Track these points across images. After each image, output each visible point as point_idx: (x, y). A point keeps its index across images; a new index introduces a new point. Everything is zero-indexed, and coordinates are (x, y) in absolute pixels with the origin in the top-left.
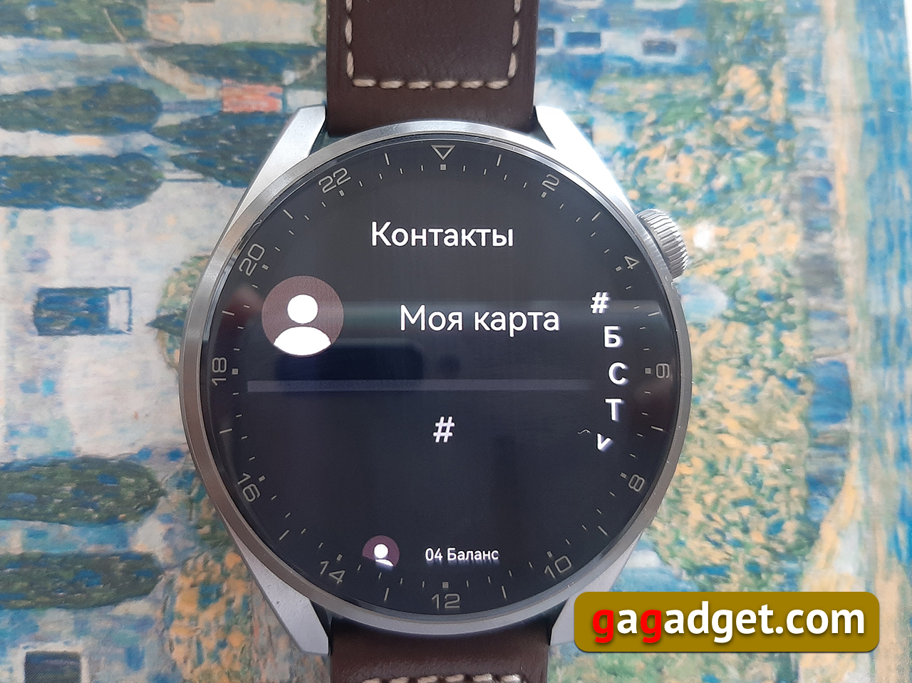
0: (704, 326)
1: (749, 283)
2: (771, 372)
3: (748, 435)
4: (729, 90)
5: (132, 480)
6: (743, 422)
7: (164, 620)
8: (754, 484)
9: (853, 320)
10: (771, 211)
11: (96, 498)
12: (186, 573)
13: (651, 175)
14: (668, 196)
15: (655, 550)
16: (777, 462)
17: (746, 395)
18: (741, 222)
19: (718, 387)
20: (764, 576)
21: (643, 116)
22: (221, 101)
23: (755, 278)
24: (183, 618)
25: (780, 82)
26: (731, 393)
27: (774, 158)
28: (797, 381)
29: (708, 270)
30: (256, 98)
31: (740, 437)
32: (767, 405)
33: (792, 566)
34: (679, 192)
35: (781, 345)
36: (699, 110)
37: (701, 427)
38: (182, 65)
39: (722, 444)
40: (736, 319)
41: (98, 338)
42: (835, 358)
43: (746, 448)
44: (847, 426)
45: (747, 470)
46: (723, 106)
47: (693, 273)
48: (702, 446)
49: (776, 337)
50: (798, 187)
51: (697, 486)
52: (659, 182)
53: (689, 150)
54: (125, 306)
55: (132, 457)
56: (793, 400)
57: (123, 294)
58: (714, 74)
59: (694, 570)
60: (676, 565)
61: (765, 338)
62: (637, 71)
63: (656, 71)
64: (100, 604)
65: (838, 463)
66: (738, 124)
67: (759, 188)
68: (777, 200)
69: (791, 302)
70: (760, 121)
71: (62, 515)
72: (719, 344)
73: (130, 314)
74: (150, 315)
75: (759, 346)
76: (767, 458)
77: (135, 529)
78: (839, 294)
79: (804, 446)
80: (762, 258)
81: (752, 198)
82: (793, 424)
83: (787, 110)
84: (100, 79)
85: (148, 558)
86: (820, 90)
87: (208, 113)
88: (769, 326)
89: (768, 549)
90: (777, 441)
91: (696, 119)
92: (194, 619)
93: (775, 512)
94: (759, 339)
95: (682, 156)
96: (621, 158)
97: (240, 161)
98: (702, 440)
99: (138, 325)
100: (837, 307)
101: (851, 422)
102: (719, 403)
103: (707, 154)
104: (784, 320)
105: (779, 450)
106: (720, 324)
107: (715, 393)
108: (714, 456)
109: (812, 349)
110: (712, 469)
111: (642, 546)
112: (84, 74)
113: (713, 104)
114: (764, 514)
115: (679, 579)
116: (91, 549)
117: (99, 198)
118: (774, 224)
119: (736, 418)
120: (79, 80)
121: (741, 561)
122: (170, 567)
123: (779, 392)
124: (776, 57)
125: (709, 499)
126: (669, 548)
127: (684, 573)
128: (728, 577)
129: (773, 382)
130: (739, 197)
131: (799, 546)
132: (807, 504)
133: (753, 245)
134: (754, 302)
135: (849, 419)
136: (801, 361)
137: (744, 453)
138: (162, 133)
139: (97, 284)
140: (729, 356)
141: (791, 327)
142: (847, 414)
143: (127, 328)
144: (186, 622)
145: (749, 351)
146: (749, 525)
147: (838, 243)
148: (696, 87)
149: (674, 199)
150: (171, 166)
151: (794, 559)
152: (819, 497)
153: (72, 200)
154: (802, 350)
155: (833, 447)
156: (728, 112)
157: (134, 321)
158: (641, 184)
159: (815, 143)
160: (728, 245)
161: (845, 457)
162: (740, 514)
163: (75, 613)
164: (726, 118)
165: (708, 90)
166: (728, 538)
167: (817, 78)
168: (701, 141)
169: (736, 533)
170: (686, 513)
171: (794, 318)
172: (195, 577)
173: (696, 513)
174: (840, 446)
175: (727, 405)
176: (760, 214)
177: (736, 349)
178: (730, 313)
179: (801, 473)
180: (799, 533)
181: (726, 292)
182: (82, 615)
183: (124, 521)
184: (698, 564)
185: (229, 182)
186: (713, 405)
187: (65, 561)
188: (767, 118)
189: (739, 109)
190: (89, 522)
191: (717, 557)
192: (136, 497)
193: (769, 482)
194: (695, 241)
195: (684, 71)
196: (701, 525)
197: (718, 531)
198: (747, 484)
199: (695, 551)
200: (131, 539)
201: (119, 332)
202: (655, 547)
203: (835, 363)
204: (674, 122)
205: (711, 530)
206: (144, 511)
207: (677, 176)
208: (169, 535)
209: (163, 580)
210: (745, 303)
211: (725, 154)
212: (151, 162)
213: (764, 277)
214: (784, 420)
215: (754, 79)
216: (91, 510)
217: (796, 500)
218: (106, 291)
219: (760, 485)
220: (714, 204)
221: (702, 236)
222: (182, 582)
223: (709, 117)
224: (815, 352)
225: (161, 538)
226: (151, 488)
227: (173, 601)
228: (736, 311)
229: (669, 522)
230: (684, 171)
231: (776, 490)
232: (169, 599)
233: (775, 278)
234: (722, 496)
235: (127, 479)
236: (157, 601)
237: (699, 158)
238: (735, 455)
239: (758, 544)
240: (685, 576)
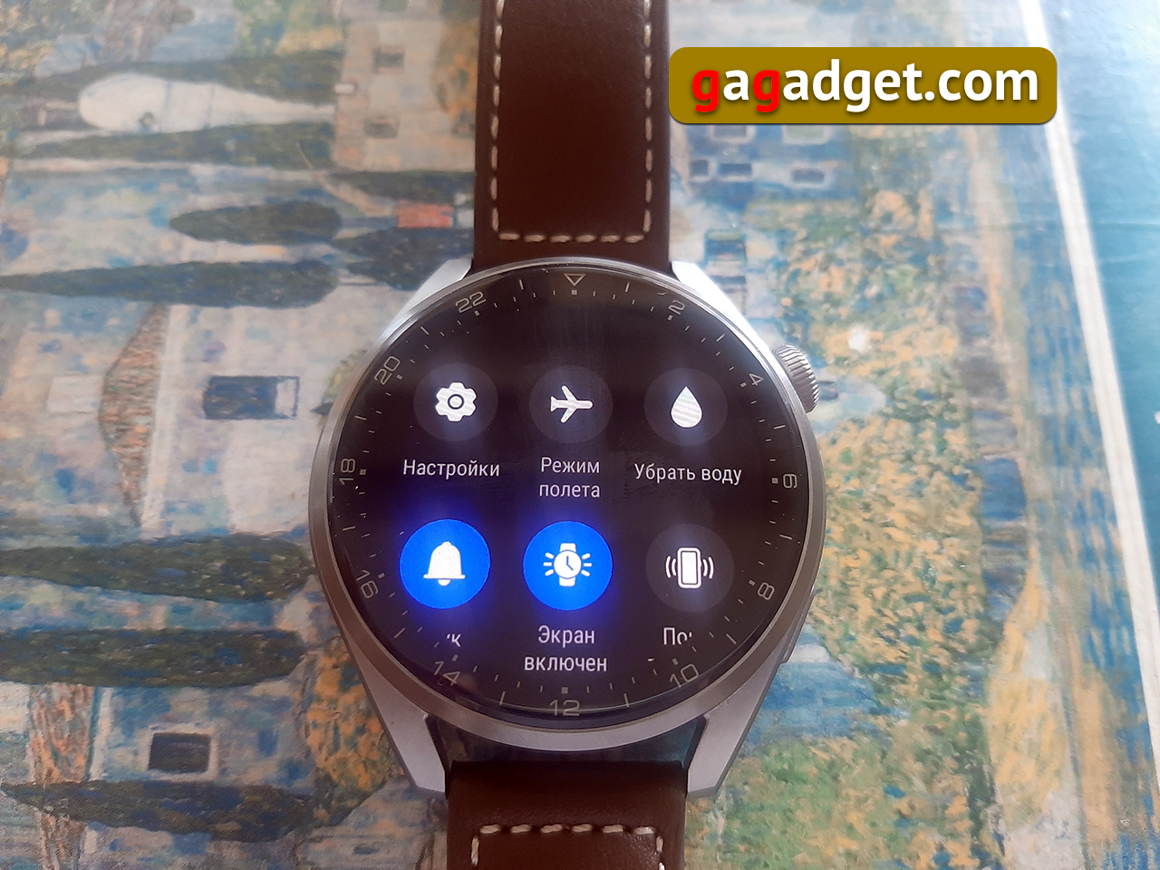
0: (863, 422)
1: (907, 383)
2: (936, 468)
3: (917, 530)
4: (877, 212)
5: (284, 558)
6: (909, 516)
7: (302, 702)
8: (927, 579)
9: (1019, 419)
10: (925, 318)
11: (245, 575)
12: (329, 654)
13: (803, 284)
14: (821, 303)
15: (823, 645)
16: (949, 558)
17: (912, 490)
18: (895, 326)
19: (881, 481)
20: (945, 677)
21: (794, 234)
22: (397, 219)
23: (913, 378)
24: (322, 701)
25: (926, 205)
26: (895, 487)
27: (924, 271)
28: (965, 477)
29: (865, 369)
30: (429, 216)
31: (907, 530)
32: (935, 501)
33: (976, 668)
34: (830, 299)
35: (945, 442)
36: (848, 228)
37: (865, 520)
38: (364, 189)
39: (889, 537)
40: (896, 417)
41: (263, 422)
42: (1004, 456)
43: (915, 542)
44: (1023, 524)
45: (918, 564)
46: (872, 225)
47: (849, 372)
48: (868, 539)
49: (939, 434)
50: (951, 295)
51: (865, 580)
52: (811, 291)
53: (841, 263)
54: (292, 394)
55: (285, 534)
56: (962, 496)
57: (291, 383)
58: (864, 198)
59: (868, 668)
60: (847, 661)
61: (927, 435)
62: (789, 196)
63: (805, 196)
64: (236, 685)
65: (1017, 561)
66: (887, 241)
67: (912, 297)
68: (931, 308)
69: (952, 401)
70: (907, 238)
71: (209, 591)
72: (880, 439)
73: (297, 400)
74: (315, 402)
75: (923, 442)
76: (938, 553)
77: (281, 607)
78: (1002, 394)
79: (978, 542)
80: (919, 360)
81: (906, 306)
82: (965, 520)
83: (936, 230)
84: (286, 200)
85: (291, 636)
86: (967, 212)
87: (385, 228)
88: (933, 424)
89: (947, 649)
90: (948, 536)
91: (846, 236)
92: (333, 702)
93: (952, 609)
94: (921, 435)
95: (834, 269)
96: (773, 270)
97: (412, 269)
98: (868, 533)
99: (304, 411)
100: (1002, 407)
101: (1028, 520)
102: (884, 497)
103: (858, 267)
104: (946, 418)
105: (951, 546)
106: (880, 420)
107: (879, 486)
108: (881, 549)
109: (978, 446)
110: (880, 561)
111: (810, 640)
112: (273, 194)
113: (862, 224)
114: (940, 610)
115: (851, 676)
116: (235, 626)
117: (277, 298)
118: (929, 329)
119: (903, 512)
120: (269, 200)
121: (918, 660)
122: (314, 647)
123: (946, 487)
124: (922, 184)
125: (879, 592)
126: (838, 642)
127: (857, 670)
128: (906, 677)
129: (939, 477)
130: (892, 306)
131: (982, 647)
132: (986, 602)
133: (909, 348)
134: (914, 400)
135: (1024, 517)
136: (967, 459)
137: (913, 547)
138: (341, 244)
139: (268, 372)
140: (891, 452)
141: (955, 425)
142: (1022, 512)
143: (291, 413)
144: (324, 705)
145: (912, 447)
146: (924, 622)
147: (996, 347)
148: (846, 209)
149: (827, 306)
150: (346, 272)
151: (977, 661)
152: (1000, 596)
153: (251, 299)
154: (969, 447)
155: (1010, 544)
156: (877, 230)
157: (300, 406)
158: (794, 292)
159: (966, 258)
160: (884, 347)
161: (1024, 555)
162: (914, 610)
163: (210, 693)
164: (876, 236)
165: (856, 211)
166: (902, 635)
167: (964, 202)
168: (852, 255)
169: (910, 630)
170: (855, 608)
171: (957, 416)
172: (338, 658)
173: (866, 608)
174: (1017, 543)
175: (891, 498)
176: (915, 319)
177: (898, 445)
178: (890, 411)
179: (977, 570)
180: (980, 632)
181: (885, 391)
182: (217, 694)
183: (271, 598)
184: (872, 661)
185: (400, 286)
186: (876, 498)
187: (208, 638)
188: (916, 236)
189: (888, 228)
190: (236, 599)
191: (891, 655)
192: (285, 574)
193: (942, 578)
194: (850, 343)
195: (833, 195)
196: (871, 621)
197: (890, 627)
198: (918, 578)
199: (867, 647)
200: (275, 616)
201: (284, 417)
202: (822, 641)
203: (1003, 461)
204: (824, 239)
205: (883, 626)
206: (293, 588)
207: (829, 285)
208: (315, 614)
209: (305, 660)
210: (904, 401)
211: (875, 267)
212: (328, 268)
213: (923, 377)
214: (954, 515)
215: (900, 202)
216: (239, 586)
217: (974, 597)
218: (275, 380)
219: (933, 581)
220: (867, 311)
221: (858, 339)
222: (324, 662)
223: (858, 234)
224: (982, 450)
225: (307, 616)
226: (301, 566)
227: (314, 683)
228: (896, 408)
229: (837, 616)
230: (836, 281)
231: (950, 586)
232: (309, 680)
233: (933, 379)
234: (894, 591)
235: (278, 557)
236: (298, 682)
237: (850, 271)
238: (904, 549)
239: (936, 643)
240: (857, 674)
